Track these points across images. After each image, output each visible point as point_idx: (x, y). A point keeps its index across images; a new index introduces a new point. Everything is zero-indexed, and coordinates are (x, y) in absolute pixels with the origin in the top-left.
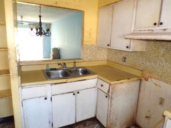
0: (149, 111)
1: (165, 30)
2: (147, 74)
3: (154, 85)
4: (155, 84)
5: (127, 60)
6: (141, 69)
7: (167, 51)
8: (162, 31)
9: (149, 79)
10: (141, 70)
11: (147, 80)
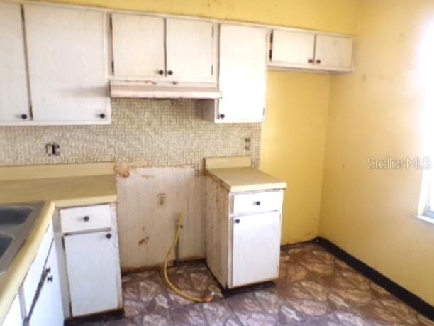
0: (143, 229)
1: (174, 83)
2: (125, 165)
3: (144, 179)
4: (143, 176)
5: (61, 148)
6: (108, 158)
7: (153, 116)
8: (171, 85)
9: (132, 173)
10: (109, 162)
11: (125, 176)
